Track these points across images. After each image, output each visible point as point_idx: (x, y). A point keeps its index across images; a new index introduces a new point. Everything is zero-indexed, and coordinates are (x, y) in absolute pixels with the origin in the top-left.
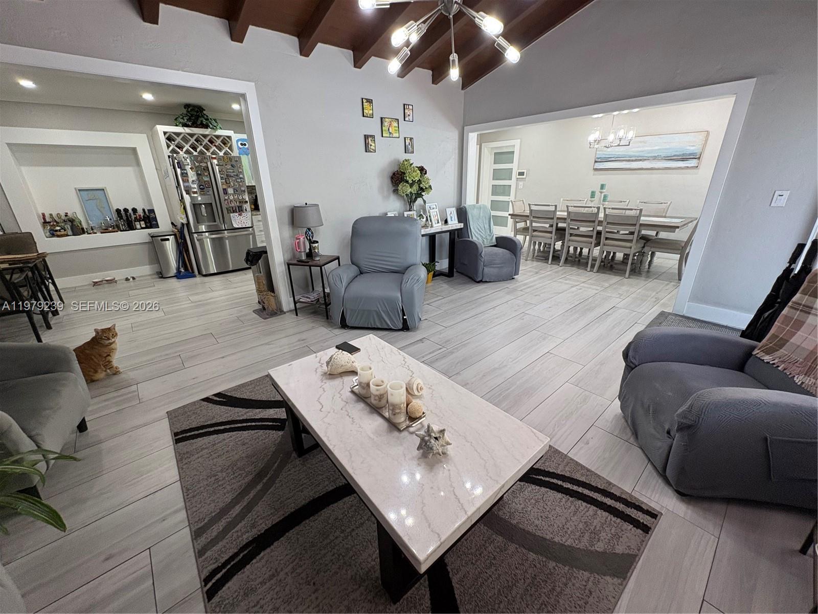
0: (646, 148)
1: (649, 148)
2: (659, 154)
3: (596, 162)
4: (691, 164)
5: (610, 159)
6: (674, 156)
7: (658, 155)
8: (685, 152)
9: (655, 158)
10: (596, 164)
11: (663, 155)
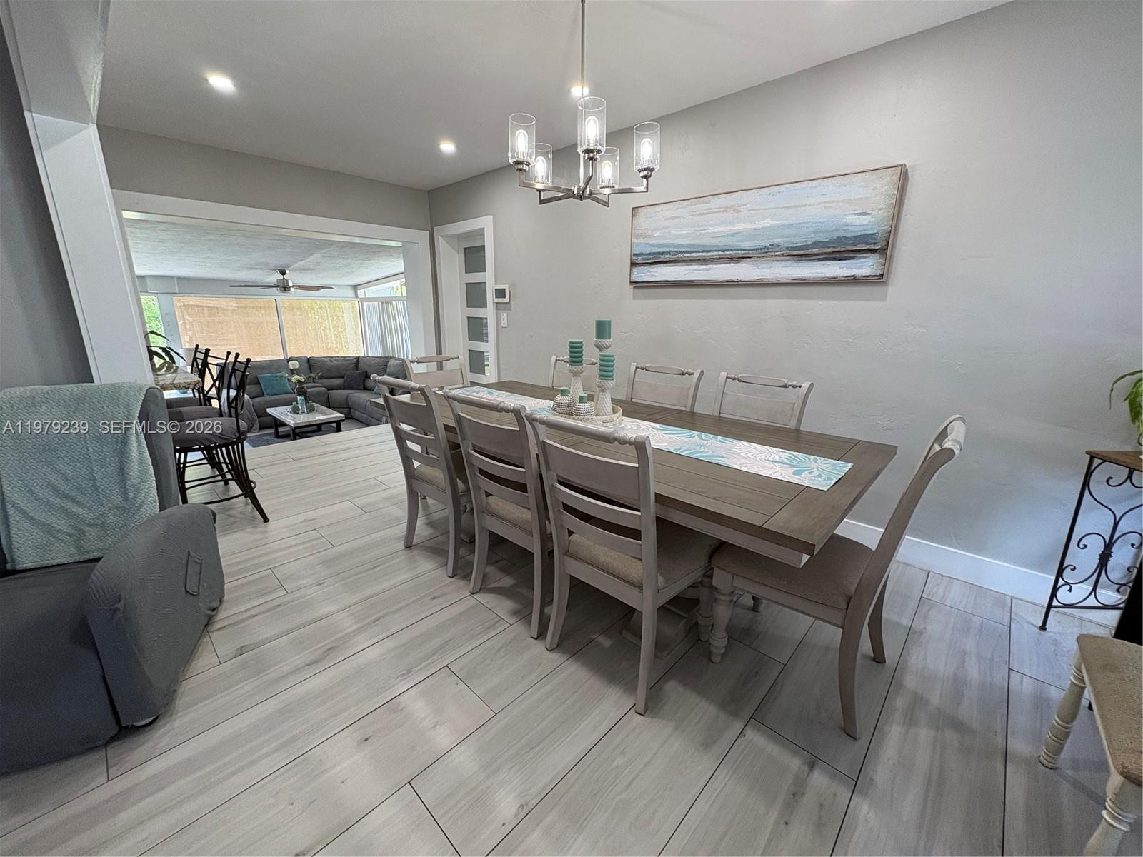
0: (741, 226)
1: (748, 226)
2: (776, 241)
3: (633, 264)
4: (861, 267)
5: (662, 258)
6: (815, 244)
7: (772, 245)
8: (841, 234)
9: (766, 253)
10: (636, 270)
11: (783, 241)
